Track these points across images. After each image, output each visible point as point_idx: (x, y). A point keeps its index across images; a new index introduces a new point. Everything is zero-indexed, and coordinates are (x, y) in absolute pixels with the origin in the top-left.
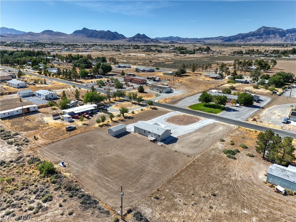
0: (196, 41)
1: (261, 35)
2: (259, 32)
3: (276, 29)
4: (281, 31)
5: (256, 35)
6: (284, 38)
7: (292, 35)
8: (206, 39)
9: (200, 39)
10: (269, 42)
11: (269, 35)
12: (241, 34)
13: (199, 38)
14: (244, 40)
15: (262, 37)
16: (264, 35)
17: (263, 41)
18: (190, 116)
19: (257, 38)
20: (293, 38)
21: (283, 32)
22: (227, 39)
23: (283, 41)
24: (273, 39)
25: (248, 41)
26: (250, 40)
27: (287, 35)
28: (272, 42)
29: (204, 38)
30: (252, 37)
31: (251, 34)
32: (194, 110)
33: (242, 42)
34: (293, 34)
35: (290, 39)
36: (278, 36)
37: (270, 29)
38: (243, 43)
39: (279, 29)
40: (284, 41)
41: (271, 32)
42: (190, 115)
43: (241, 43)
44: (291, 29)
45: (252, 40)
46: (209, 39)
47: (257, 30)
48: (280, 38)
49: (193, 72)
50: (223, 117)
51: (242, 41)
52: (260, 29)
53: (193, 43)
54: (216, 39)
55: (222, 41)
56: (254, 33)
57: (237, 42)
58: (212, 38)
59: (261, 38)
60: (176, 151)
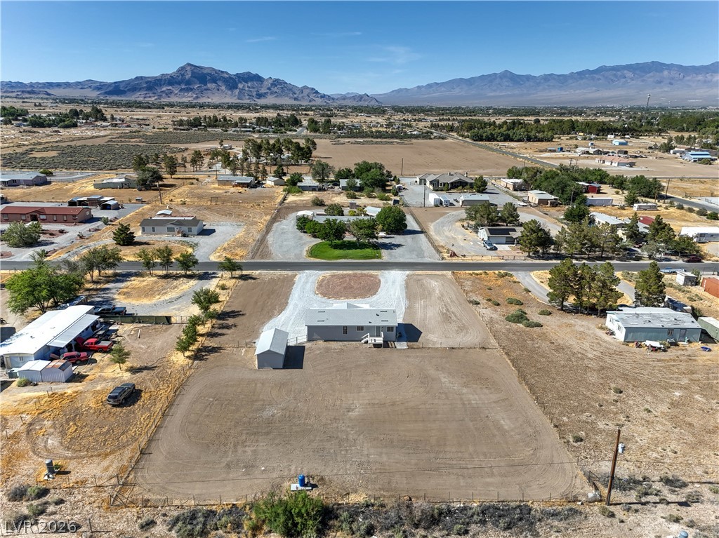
0: (23, 92)
1: (188, 82)
2: (183, 75)
3: (216, 71)
4: (225, 75)
5: (179, 83)
6: (237, 92)
7: (248, 87)
8: (50, 85)
9: (31, 85)
10: (210, 100)
11: (206, 85)
12: (141, 77)
13: (26, 82)
14: (154, 93)
15: (191, 87)
16: (196, 84)
17: (197, 98)
18: (349, 275)
19: (182, 90)
20: (251, 91)
21: (230, 78)
22: (110, 89)
23: (235, 98)
24: (216, 94)
25: (164, 95)
26: (169, 94)
27: (240, 86)
28: (215, 99)
29: (44, 84)
30: (170, 87)
31: (165, 79)
32: (335, 261)
33: (150, 97)
34: (249, 85)
35: (248, 95)
36: (223, 88)
37: (205, 71)
38: (153, 99)
39: (222, 72)
40: (239, 99)
41: (208, 78)
42: (345, 272)
43: (150, 99)
44: (244, 74)
45: (173, 95)
46: (59, 85)
47: (178, 71)
48: (229, 92)
49: (171, 175)
50: (397, 261)
51: (151, 95)
52: (182, 68)
53: (14, 95)
54: (80, 87)
55: (99, 93)
56: (171, 77)
57: (138, 97)
58: (68, 85)
59: (191, 90)
60: (453, 348)
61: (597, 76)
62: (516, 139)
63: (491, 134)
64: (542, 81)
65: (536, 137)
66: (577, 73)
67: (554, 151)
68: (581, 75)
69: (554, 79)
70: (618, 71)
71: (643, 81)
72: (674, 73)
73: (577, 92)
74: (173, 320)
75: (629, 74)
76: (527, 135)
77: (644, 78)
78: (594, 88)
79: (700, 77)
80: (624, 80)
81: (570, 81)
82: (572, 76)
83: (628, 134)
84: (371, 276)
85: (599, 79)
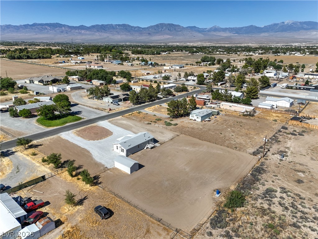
60: (172, 139)
61: (34, 28)
62: (33, 58)
63: (19, 56)
64: (6, 28)
65: (43, 57)
66: (23, 25)
67: (62, 63)
68: (26, 26)
69: (12, 27)
70: (43, 26)
71: (55, 31)
72: (67, 29)
73: (27, 34)
74: (46, 177)
75: (48, 28)
76: (39, 56)
77: (55, 30)
78: (34, 33)
79: (77, 31)
80: (47, 30)
81: (21, 29)
82: (21, 26)
83: (79, 55)
84: (92, 127)
85: (35, 29)
